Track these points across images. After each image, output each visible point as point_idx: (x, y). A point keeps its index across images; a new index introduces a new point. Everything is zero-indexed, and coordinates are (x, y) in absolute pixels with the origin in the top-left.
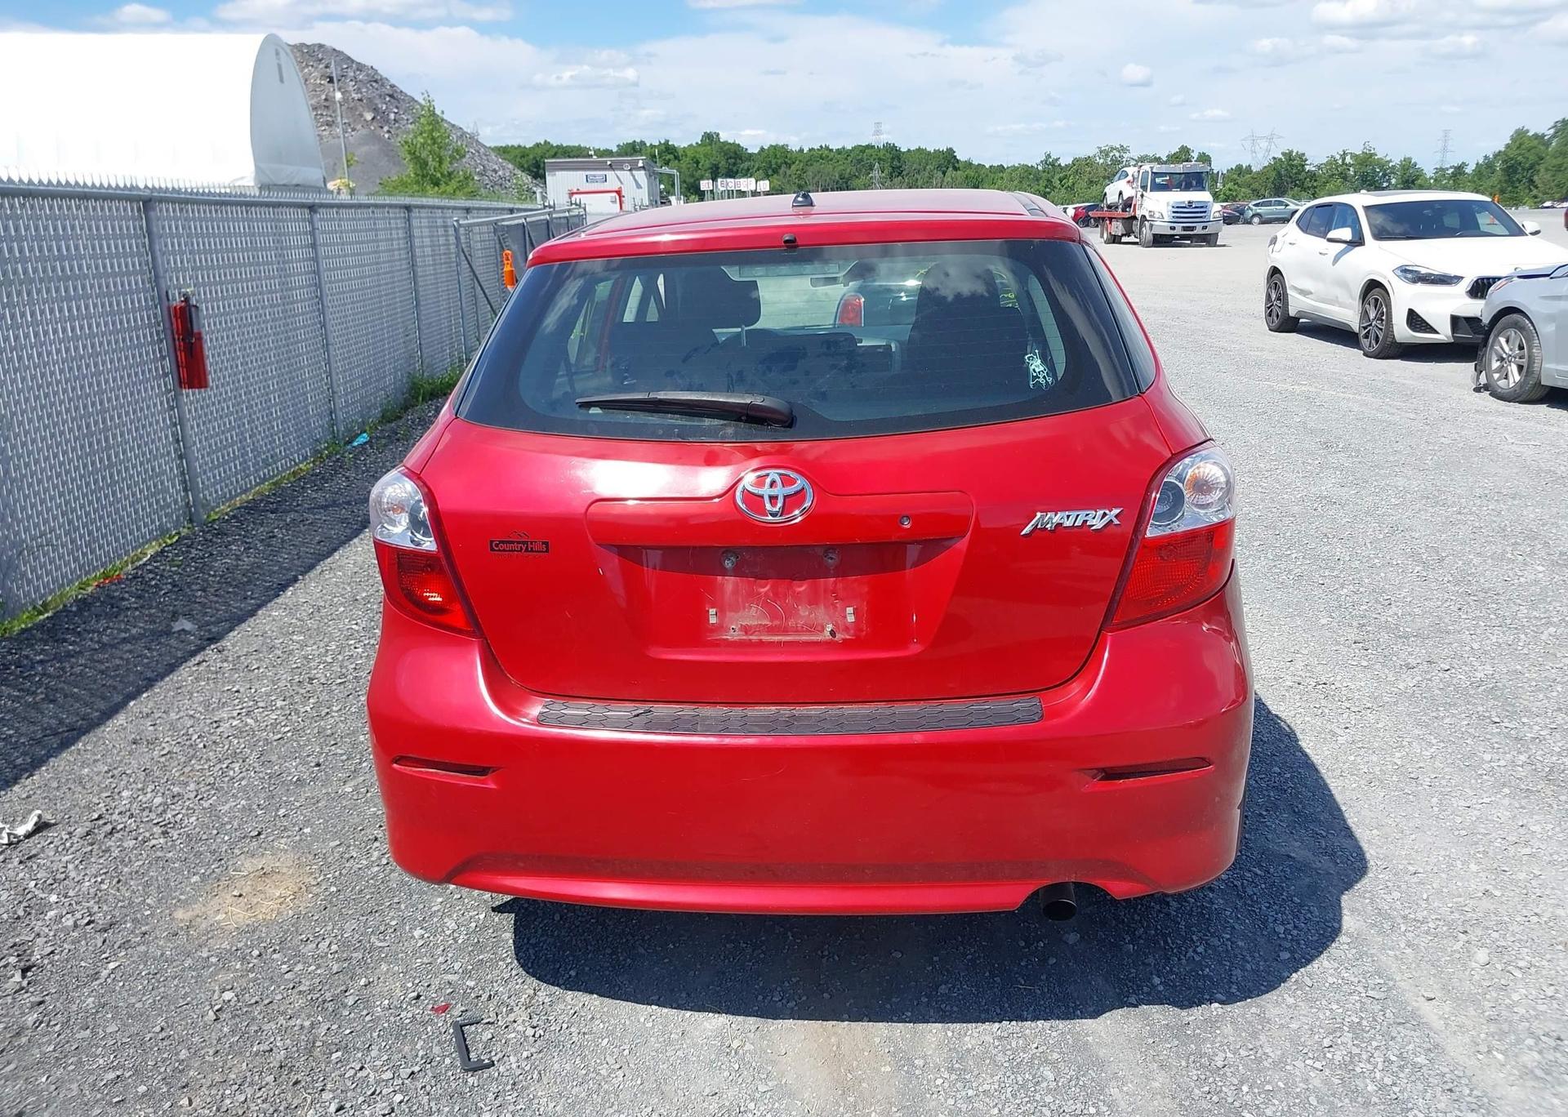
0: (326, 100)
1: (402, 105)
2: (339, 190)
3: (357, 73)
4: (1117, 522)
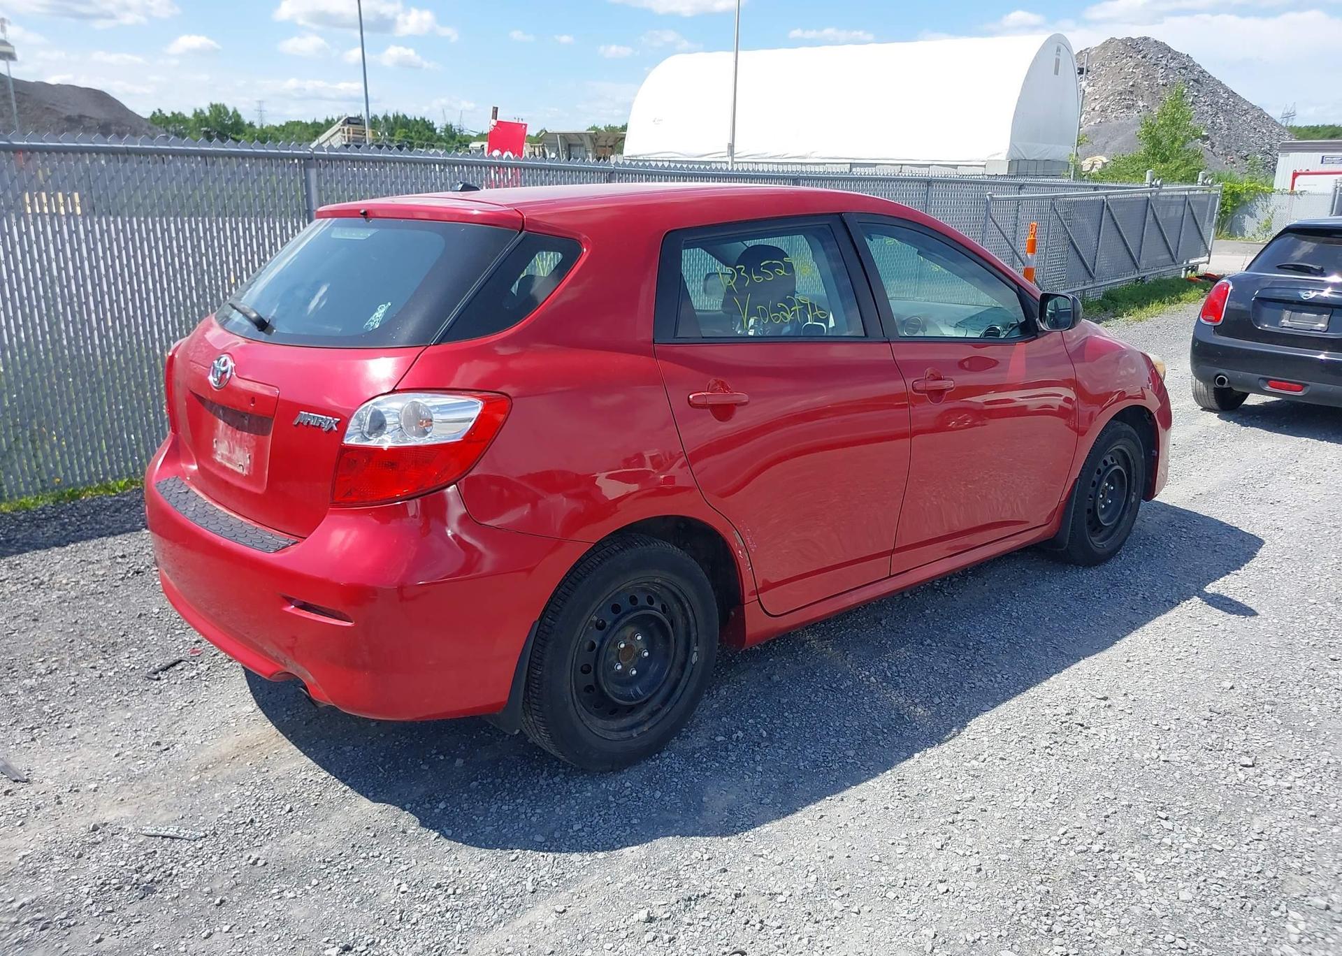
0: (1132, 86)
1: (1205, 89)
2: (1093, 165)
3: (1170, 61)
4: (335, 429)
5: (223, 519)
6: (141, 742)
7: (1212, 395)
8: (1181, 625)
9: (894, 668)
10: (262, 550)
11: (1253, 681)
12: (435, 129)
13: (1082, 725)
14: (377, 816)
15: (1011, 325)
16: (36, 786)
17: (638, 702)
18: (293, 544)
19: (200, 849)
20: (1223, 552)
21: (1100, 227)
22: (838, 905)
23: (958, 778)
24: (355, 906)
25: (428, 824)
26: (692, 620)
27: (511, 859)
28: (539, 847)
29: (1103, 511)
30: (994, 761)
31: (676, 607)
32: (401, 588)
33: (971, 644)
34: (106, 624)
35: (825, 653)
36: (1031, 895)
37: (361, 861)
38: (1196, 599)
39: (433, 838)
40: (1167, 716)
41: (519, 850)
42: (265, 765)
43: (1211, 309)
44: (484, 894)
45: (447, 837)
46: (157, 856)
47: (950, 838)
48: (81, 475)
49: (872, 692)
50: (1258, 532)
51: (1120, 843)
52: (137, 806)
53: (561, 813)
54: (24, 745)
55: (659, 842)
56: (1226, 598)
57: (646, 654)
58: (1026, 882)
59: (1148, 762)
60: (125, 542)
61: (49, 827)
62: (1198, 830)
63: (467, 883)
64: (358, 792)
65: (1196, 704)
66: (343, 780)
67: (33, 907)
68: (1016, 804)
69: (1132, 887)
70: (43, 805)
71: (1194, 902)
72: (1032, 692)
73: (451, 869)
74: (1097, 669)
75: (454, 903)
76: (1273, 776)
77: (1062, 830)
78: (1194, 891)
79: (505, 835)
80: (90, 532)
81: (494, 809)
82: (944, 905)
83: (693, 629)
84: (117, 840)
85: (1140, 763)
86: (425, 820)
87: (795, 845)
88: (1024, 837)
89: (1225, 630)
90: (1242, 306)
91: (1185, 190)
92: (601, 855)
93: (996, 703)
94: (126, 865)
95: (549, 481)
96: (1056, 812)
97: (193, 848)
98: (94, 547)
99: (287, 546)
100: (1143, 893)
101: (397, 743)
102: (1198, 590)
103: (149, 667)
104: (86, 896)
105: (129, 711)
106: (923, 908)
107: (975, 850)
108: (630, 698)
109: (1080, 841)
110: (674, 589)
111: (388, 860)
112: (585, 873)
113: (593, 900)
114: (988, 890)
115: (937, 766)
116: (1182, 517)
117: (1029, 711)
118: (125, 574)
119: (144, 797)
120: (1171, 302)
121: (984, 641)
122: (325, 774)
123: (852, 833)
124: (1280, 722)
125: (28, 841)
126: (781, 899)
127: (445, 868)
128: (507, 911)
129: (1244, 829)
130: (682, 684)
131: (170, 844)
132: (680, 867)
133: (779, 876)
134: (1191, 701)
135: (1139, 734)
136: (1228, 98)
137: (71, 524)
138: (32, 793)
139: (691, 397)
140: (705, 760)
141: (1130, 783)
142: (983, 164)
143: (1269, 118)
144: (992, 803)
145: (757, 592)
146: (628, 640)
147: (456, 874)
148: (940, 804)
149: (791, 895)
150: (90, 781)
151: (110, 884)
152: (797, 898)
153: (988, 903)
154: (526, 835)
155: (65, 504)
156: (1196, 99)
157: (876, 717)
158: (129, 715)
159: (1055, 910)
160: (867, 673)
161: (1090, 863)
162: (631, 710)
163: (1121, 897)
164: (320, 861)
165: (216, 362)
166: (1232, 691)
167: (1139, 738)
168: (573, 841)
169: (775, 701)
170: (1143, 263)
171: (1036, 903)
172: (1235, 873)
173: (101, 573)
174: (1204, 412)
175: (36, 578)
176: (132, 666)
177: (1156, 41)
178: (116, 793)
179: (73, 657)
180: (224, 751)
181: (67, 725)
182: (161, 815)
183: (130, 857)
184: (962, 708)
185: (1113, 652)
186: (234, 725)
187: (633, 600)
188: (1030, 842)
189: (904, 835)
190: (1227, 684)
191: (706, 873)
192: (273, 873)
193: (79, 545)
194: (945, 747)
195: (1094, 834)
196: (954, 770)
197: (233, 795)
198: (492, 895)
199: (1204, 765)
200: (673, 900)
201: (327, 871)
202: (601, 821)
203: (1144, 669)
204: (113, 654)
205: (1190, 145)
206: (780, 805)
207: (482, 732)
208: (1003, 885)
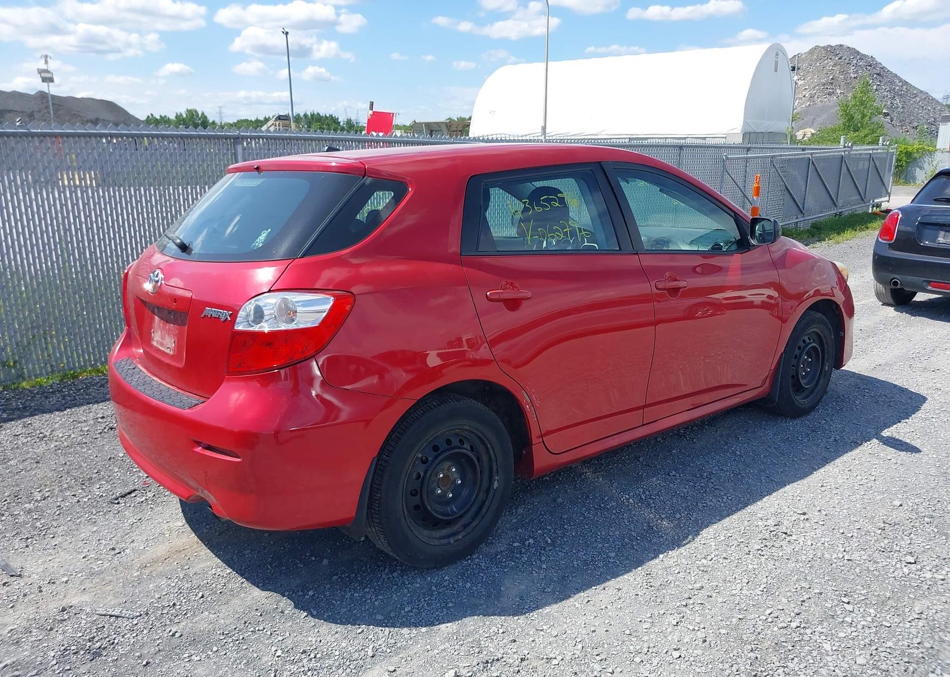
0: (832, 79)
1: (885, 80)
2: (805, 135)
3: (859, 61)
4: (229, 319)
5: (156, 386)
6: (101, 548)
7: (889, 294)
8: (863, 459)
9: (647, 493)
10: (180, 407)
11: (917, 500)
12: (340, 123)
13: (786, 533)
14: (264, 601)
15: (731, 242)
16: (26, 579)
17: (453, 517)
18: (202, 403)
19: (136, 624)
20: (896, 407)
21: (807, 177)
22: (597, 667)
23: (691, 573)
24: (243, 667)
25: (300, 607)
26: (493, 457)
27: (358, 632)
28: (379, 624)
29: (804, 377)
30: (719, 560)
31: (481, 448)
32: (276, 434)
33: (705, 474)
34: (86, 464)
35: (597, 482)
36: (744, 660)
37: (250, 633)
38: (875, 441)
39: (303, 617)
40: (851, 527)
41: (364, 626)
42: (187, 564)
43: (886, 232)
44: (336, 658)
45: (313, 616)
46: (105, 629)
47: (683, 617)
48: (79, 362)
49: (630, 510)
50: (923, 392)
51: (812, 621)
52: (94, 593)
53: (396, 599)
54: (21, 550)
55: (466, 620)
56: (898, 440)
57: (459, 482)
58: (740, 650)
59: (835, 561)
60: (105, 408)
61: (31, 609)
62: (872, 611)
63: (325, 650)
64: (252, 583)
65: (873, 517)
66: (242, 575)
67: (13, 667)
68: (734, 592)
69: (821, 654)
70: (29, 593)
71: (867, 665)
72: (750, 509)
73: (314, 639)
74: (798, 492)
75: (314, 665)
76: (930, 571)
77: (768, 611)
78: (868, 657)
79: (355, 615)
80: (81, 401)
81: (348, 595)
82: (677, 667)
83: (494, 463)
84: (78, 618)
85: (829, 561)
86: (298, 604)
87: (568, 622)
88: (739, 617)
89: (896, 463)
90: (909, 229)
91: (869, 150)
92: (424, 630)
93: (722, 517)
94: (83, 636)
95: (394, 358)
96: (765, 598)
97: (131, 624)
98: (83, 411)
99: (198, 404)
100: (830, 659)
101: (282, 548)
102: (877, 434)
103: (112, 495)
104: (52, 658)
105: (96, 526)
106: (661, 670)
107: (702, 626)
108: (447, 515)
109: (782, 620)
110: (479, 434)
111: (269, 633)
112: (411, 643)
113: (416, 663)
114: (711, 656)
115: (676, 563)
116: (865, 381)
117: (746, 523)
118: (103, 430)
119: (100, 587)
120: (861, 230)
121: (715, 473)
122: (229, 570)
123: (610, 613)
124: (936, 530)
125: (14, 620)
126: (555, 662)
127: (310, 639)
128: (353, 671)
129: (907, 610)
130: (487, 503)
131: (115, 621)
132: (481, 639)
133: (555, 645)
134: (869, 515)
135: (829, 540)
136: (902, 86)
137: (69, 395)
138: (22, 585)
139: (488, 293)
140: (504, 560)
141: (821, 576)
142: (725, 136)
143: (933, 99)
144: (716, 591)
145: (542, 436)
146: (445, 471)
147: (318, 643)
148: (677, 592)
149: (562, 660)
150: (64, 575)
151: (70, 649)
152: (567, 662)
153: (710, 666)
154: (371, 615)
155: (67, 382)
156: (879, 87)
157: (633, 528)
158: (95, 528)
159: (761, 672)
160: (627, 496)
161: (789, 636)
162: (449, 523)
163: (812, 661)
164: (220, 634)
165: (152, 275)
166: (900, 507)
167: (829, 543)
168: (404, 619)
169: (558, 517)
170: (840, 202)
171: (748, 667)
172: (900, 644)
173: (86, 429)
174: (884, 307)
175: (41, 433)
176: (101, 494)
177: (848, 47)
178: (81, 584)
179: (61, 488)
180: (159, 554)
181: (52, 536)
182: (111, 600)
183: (86, 630)
184: (696, 521)
185: (812, 480)
186: (168, 535)
187: (449, 442)
188: (744, 620)
189: (649, 615)
190: (897, 503)
191: (501, 643)
192: (186, 643)
193: (73, 410)
194: (682, 550)
195: (793, 614)
196: (688, 566)
197: (163, 586)
198: (343, 659)
199: (878, 563)
200: (475, 663)
201: (225, 641)
202: (425, 605)
203: (835, 492)
204: (88, 486)
205: (875, 119)
206: (558, 593)
207: (344, 540)
208: (722, 653)
